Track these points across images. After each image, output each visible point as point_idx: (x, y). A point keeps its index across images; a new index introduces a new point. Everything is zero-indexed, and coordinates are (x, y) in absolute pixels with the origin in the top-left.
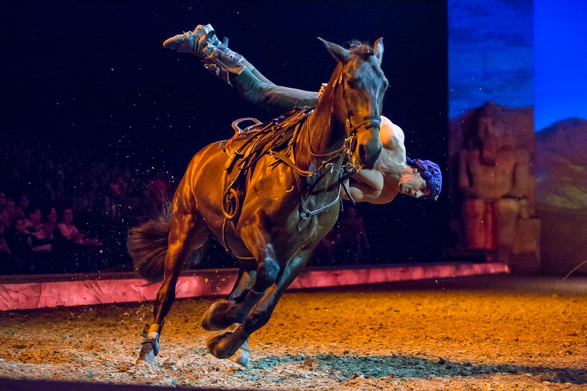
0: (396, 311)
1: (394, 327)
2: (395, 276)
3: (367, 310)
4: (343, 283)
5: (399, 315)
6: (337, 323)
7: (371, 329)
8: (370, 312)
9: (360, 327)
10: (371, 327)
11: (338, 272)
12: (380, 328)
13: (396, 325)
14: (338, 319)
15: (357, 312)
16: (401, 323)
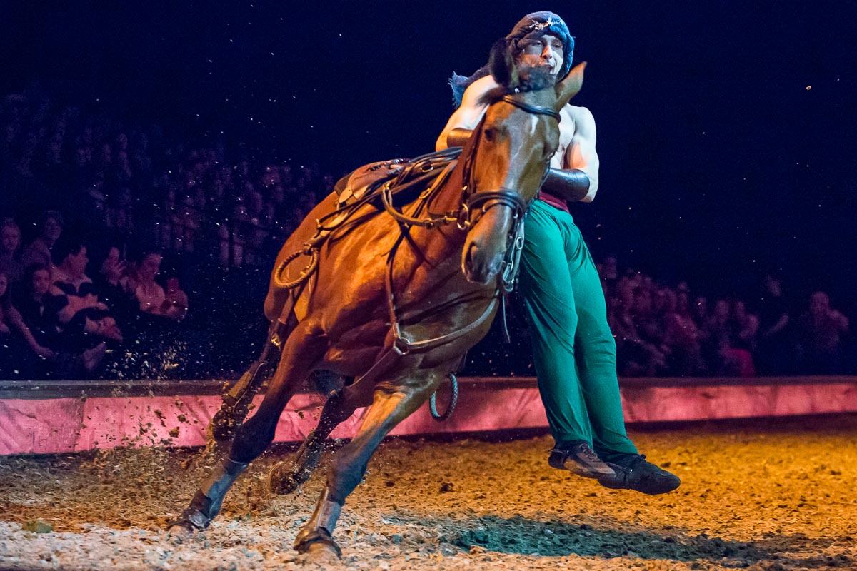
0: (833, 473)
1: (829, 505)
2: (831, 402)
3: (772, 469)
4: (720, 414)
5: (840, 482)
6: (709, 494)
7: (780, 507)
8: (777, 473)
9: (758, 503)
10: (782, 503)
11: (711, 390)
12: (801, 506)
13: (835, 500)
14: (713, 487)
15: (751, 474)
16: (844, 496)
